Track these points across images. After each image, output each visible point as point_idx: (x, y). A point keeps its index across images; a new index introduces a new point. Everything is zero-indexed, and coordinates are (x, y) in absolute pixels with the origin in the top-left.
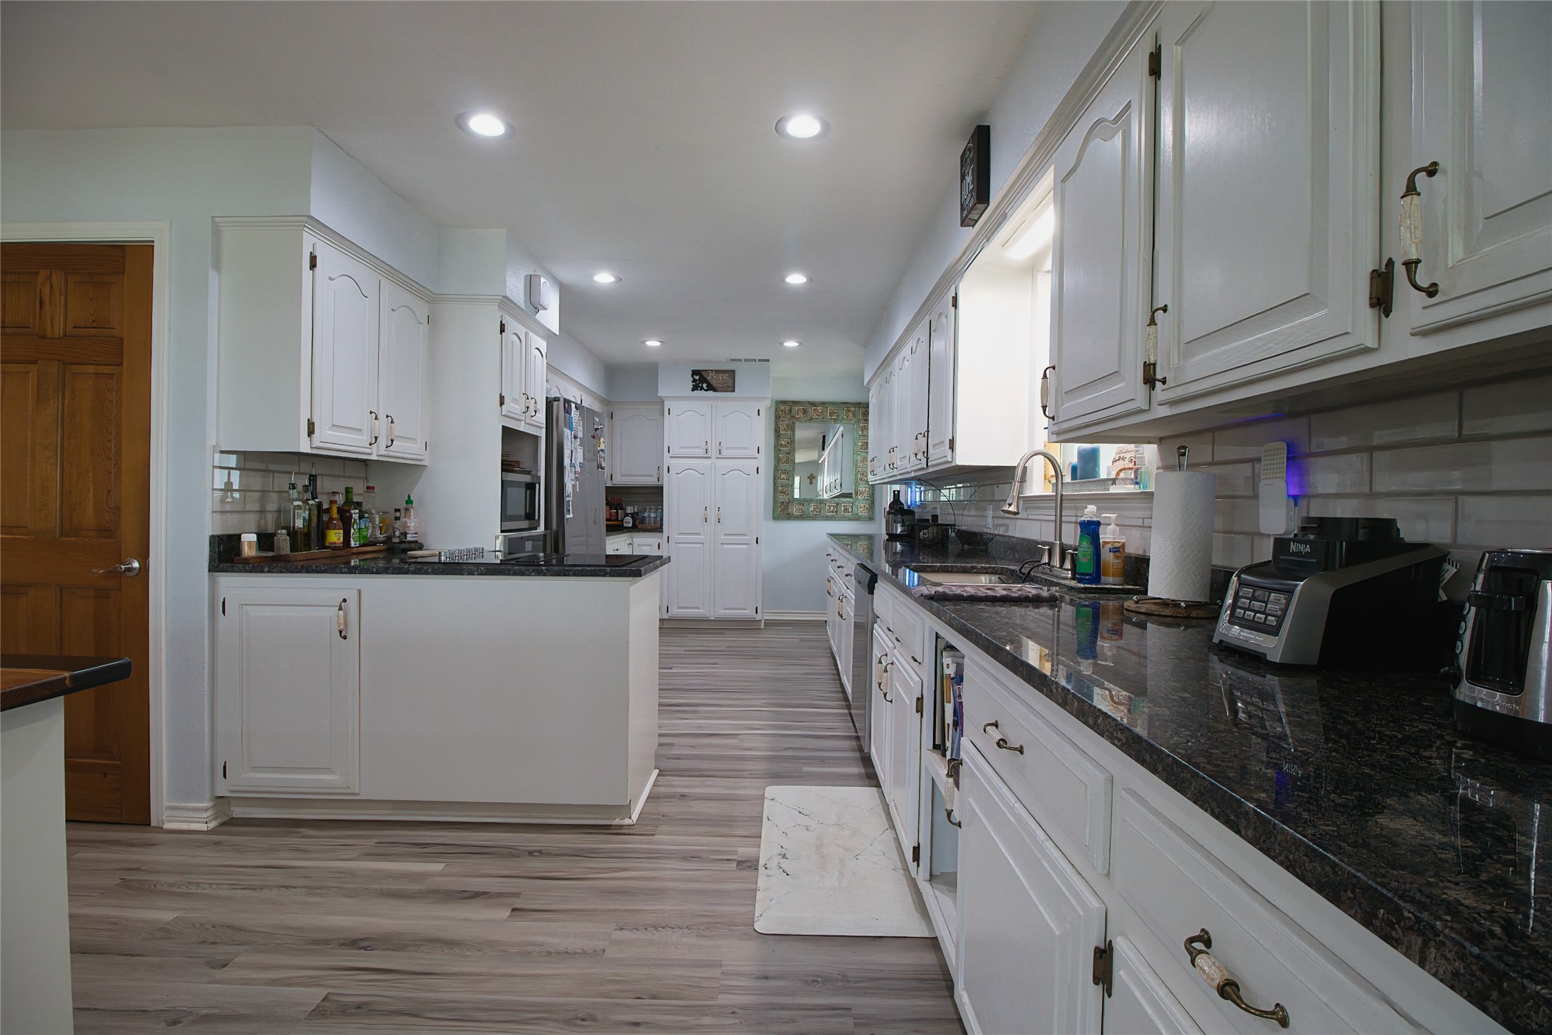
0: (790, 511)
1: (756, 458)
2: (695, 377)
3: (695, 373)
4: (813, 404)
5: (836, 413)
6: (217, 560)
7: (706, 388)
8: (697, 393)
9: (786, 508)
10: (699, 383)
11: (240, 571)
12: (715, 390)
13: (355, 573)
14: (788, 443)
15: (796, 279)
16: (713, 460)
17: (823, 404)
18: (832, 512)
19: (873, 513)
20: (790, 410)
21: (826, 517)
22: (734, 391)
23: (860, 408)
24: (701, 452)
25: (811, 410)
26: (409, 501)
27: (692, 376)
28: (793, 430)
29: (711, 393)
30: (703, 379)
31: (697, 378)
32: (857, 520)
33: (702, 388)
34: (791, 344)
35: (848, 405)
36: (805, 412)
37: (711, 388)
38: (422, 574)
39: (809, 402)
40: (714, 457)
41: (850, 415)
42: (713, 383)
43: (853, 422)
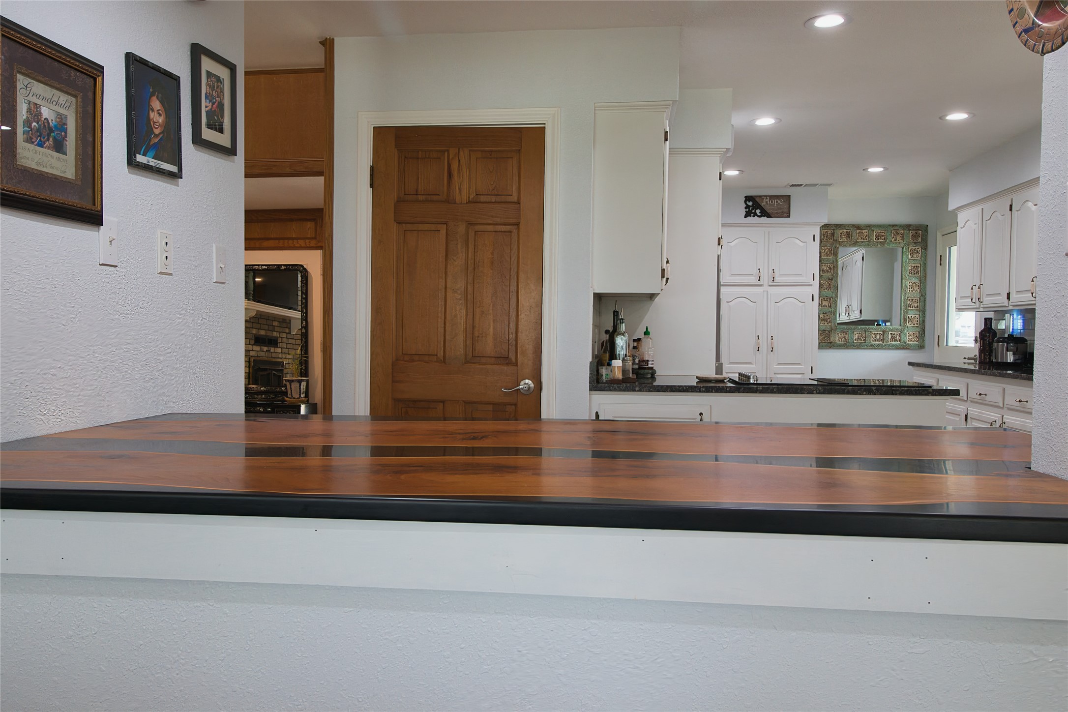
0: (832, 339)
1: (811, 285)
2: (748, 203)
3: (748, 198)
4: (858, 227)
5: (883, 236)
6: (595, 381)
7: (759, 214)
8: (750, 219)
9: (829, 336)
10: (752, 209)
11: (615, 390)
12: (769, 216)
13: (712, 392)
14: (830, 268)
15: (957, 116)
16: (766, 287)
17: (869, 226)
18: (878, 340)
19: (924, 341)
20: (833, 234)
21: (872, 345)
22: (789, 216)
23: (909, 230)
24: (753, 280)
25: (855, 234)
26: (647, 333)
27: (745, 202)
28: (836, 254)
29: (764, 220)
30: (757, 205)
31: (750, 204)
32: (907, 349)
33: (755, 215)
34: (876, 170)
35: (897, 228)
36: (848, 235)
37: (765, 214)
38: (769, 393)
39: (853, 225)
40: (766, 284)
41: (899, 238)
42: (768, 208)
43: (902, 245)
